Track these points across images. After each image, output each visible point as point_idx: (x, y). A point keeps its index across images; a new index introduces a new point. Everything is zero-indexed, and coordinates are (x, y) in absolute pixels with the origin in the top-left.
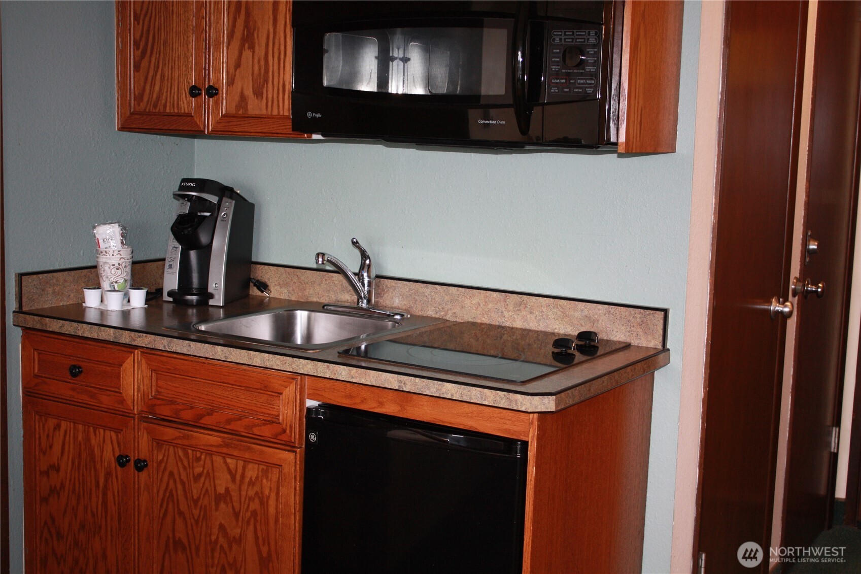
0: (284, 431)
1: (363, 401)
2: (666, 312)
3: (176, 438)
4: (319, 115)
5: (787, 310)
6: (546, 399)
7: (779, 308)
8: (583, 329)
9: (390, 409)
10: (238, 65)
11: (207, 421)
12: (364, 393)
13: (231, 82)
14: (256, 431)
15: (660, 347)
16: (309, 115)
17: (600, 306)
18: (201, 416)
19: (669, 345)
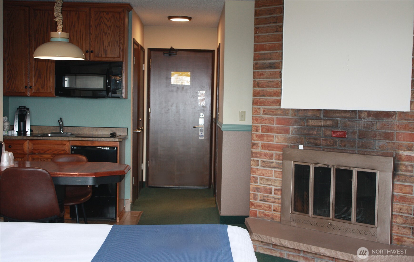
0: (67, 152)
1: (84, 144)
2: (127, 128)
3: (39, 157)
4: (62, 92)
5: (140, 131)
6: (121, 139)
7: (138, 131)
8: (110, 133)
9: (90, 144)
10: (37, 82)
11: (47, 152)
12: (84, 142)
13: (35, 85)
14: (60, 153)
15: (127, 135)
16: (60, 92)
17: (114, 128)
18: (46, 151)
19: (128, 135)
